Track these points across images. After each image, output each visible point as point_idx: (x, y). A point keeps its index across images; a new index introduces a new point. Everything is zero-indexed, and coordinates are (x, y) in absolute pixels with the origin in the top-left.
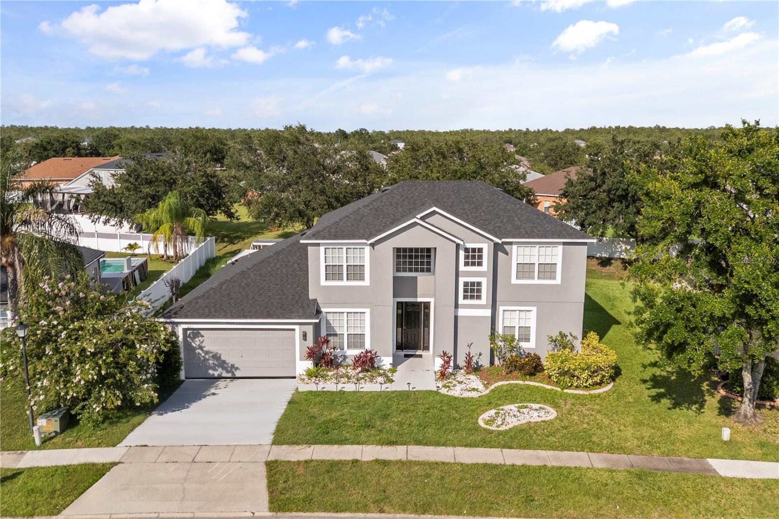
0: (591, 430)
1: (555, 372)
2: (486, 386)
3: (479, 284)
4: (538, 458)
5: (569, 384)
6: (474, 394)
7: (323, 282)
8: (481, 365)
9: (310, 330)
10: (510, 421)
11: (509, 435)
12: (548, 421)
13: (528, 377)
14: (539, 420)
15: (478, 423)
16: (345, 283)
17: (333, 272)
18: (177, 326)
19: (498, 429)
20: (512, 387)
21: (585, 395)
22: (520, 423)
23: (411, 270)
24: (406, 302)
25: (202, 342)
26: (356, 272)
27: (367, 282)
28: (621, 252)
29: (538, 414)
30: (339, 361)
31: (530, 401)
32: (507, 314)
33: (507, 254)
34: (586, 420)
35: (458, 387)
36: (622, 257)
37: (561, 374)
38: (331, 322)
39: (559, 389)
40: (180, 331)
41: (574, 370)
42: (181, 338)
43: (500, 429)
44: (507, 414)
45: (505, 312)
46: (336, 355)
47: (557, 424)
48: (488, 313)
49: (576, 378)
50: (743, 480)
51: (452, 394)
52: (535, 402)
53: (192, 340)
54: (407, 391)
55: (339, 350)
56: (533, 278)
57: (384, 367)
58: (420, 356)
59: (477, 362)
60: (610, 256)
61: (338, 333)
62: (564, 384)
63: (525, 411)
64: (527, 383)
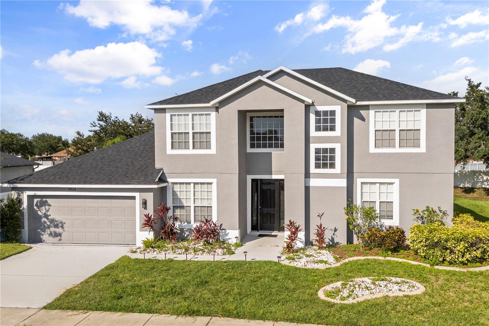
0: (476, 309)
1: (422, 244)
2: (337, 260)
3: (333, 150)
5: (441, 259)
6: (322, 266)
7: (169, 151)
8: (337, 243)
9: (150, 197)
10: (360, 294)
11: (355, 311)
12: (412, 296)
13: (390, 253)
14: (401, 294)
15: (316, 294)
16: (191, 151)
17: (179, 140)
18: (22, 193)
19: (342, 302)
20: (368, 262)
21: (462, 272)
22: (374, 297)
23: (265, 146)
24: (261, 180)
25: (48, 210)
26: (202, 140)
27: (213, 151)
28: (482, 182)
29: (399, 288)
30: (186, 235)
31: (389, 275)
32: (366, 188)
33: (363, 119)
34: (467, 297)
35: (304, 259)
36: (483, 186)
37: (430, 247)
38: (178, 193)
39: (428, 266)
40: (25, 196)
41: (447, 241)
42: (25, 205)
43: (346, 302)
44: (357, 286)
45: (364, 186)
46: (183, 229)
47: (426, 300)
48: (343, 183)
49: (448, 251)
51: (295, 265)
52: (396, 275)
53: (39, 208)
54: (243, 261)
55: (186, 224)
56: (394, 147)
57: (230, 241)
58: (276, 236)
59: (332, 240)
60: (472, 186)
61: (184, 205)
62: (434, 259)
63: (382, 283)
64: (388, 258)
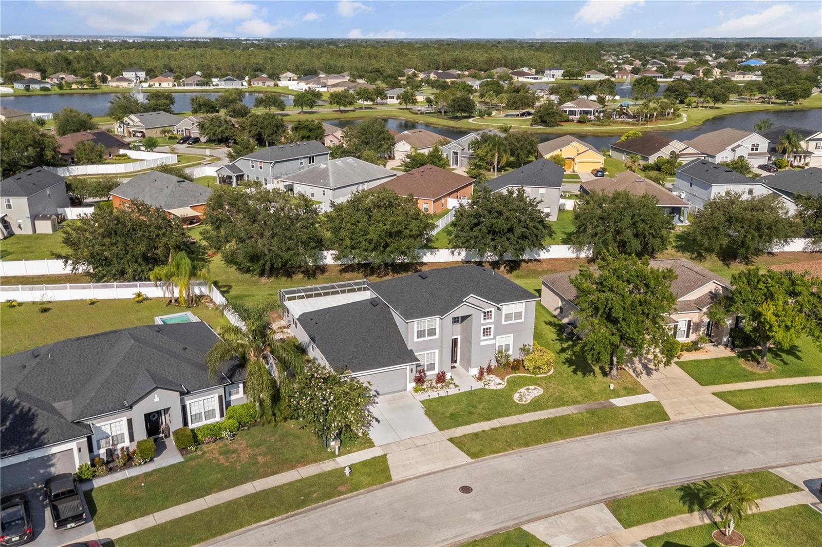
0: (561, 395)
2: (502, 379)
3: (490, 328)
4: (551, 413)
6: (502, 386)
7: (416, 340)
9: (414, 368)
10: (528, 398)
11: (533, 405)
12: (542, 394)
13: (517, 371)
14: (538, 394)
15: (515, 401)
16: (427, 338)
17: (421, 334)
20: (514, 379)
21: (546, 377)
22: (532, 398)
26: (432, 332)
27: (437, 336)
28: (487, 257)
29: (536, 392)
31: (528, 385)
34: (556, 390)
35: (492, 384)
37: (534, 369)
39: (536, 376)
43: (527, 402)
44: (524, 394)
45: (499, 339)
47: (546, 395)
50: (626, 407)
51: (490, 388)
52: (530, 385)
54: (471, 391)
56: (512, 320)
63: (530, 391)
64: (518, 374)
